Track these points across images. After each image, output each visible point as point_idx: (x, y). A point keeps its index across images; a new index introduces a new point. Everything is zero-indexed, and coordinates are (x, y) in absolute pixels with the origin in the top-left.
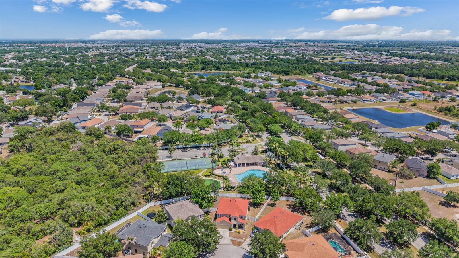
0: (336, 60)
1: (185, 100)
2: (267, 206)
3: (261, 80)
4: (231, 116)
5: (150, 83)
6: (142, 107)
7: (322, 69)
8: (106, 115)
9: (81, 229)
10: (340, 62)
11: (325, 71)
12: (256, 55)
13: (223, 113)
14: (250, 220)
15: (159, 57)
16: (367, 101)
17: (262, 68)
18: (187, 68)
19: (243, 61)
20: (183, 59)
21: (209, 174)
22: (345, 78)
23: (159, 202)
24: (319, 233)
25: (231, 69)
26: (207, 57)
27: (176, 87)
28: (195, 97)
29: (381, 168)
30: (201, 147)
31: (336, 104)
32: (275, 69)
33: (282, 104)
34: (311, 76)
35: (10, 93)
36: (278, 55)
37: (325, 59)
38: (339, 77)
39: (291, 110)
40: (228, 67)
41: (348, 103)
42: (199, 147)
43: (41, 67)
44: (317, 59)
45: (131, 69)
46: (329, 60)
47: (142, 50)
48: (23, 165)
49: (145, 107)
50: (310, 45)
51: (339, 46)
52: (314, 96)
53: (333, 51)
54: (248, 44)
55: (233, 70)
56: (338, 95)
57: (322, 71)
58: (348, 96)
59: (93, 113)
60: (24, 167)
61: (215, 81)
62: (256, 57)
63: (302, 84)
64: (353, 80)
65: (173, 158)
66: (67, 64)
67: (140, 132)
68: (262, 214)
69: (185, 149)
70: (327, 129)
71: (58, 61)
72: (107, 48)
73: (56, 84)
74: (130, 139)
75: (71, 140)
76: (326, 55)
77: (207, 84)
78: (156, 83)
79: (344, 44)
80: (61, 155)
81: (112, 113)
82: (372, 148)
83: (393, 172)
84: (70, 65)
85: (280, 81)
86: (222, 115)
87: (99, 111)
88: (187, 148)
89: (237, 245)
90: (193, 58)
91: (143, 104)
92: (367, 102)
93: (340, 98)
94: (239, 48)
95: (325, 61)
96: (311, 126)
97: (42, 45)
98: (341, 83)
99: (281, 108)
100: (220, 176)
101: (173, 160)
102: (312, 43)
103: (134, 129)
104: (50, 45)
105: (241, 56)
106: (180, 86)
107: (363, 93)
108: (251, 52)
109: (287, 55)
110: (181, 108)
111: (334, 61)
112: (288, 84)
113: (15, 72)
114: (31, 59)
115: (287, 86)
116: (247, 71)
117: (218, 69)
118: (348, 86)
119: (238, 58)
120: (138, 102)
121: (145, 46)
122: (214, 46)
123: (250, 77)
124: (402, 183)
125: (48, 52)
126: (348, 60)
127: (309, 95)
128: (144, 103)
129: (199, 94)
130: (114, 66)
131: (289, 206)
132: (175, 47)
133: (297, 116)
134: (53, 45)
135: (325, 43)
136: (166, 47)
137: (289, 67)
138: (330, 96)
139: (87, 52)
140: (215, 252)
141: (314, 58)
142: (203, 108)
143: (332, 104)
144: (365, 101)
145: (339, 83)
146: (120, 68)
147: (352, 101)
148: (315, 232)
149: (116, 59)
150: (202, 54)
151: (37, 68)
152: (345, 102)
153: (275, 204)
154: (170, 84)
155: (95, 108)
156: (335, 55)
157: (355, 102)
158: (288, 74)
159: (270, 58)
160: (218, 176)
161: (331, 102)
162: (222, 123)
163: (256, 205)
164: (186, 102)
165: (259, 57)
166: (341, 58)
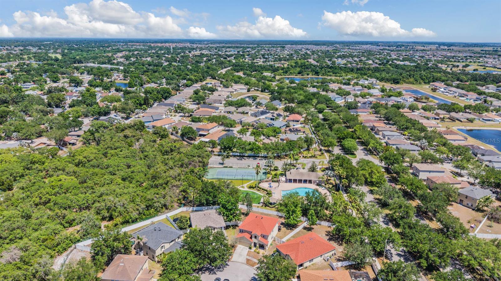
0: (470, 69)
1: (264, 106)
2: (303, 230)
3: (360, 88)
4: (307, 126)
5: (236, 87)
6: (219, 111)
7: (443, 78)
8: (181, 116)
9: (110, 224)
10: (474, 70)
11: (447, 80)
12: (368, 59)
13: (300, 122)
14: (276, 242)
15: (258, 59)
16: (489, 120)
17: (369, 74)
18: (282, 71)
19: (349, 65)
20: (282, 62)
21: (254, 186)
22: (471, 90)
23: (191, 208)
24: (349, 268)
25: (331, 74)
26: (309, 60)
27: (262, 91)
28: (276, 103)
29: (468, 204)
30: (258, 157)
31: (444, 121)
32: (383, 76)
33: (373, 117)
34: (427, 86)
35: (106, 89)
36: (396, 59)
37: (454, 66)
38: (462, 89)
39: (380, 125)
40: (329, 72)
41: (461, 121)
42: (256, 156)
43: (142, 66)
44: (444, 67)
45: (224, 71)
46: (460, 68)
47: (244, 52)
48: (85, 157)
49: (222, 110)
50: (442, 49)
51: (481, 50)
52: (418, 109)
53: (470, 57)
54: (365, 46)
55: (334, 75)
56: (449, 111)
57: (443, 81)
58: (466, 112)
59: (169, 113)
60: (85, 159)
61: (305, 86)
62: (366, 62)
63: (409, 95)
64: (480, 94)
65: (224, 166)
66: (166, 64)
67: (204, 135)
68: (293, 237)
69: (241, 157)
70: (415, 151)
71: (159, 60)
72: (209, 49)
73: (149, 83)
74: (192, 142)
75: (137, 138)
76: (459, 62)
77: (294, 89)
78: (242, 86)
79: (491, 49)
80: (121, 151)
81: (187, 115)
82: (468, 178)
83: (483, 211)
84: (168, 65)
85: (383, 91)
86: (296, 125)
87: (176, 112)
88: (244, 156)
89: (251, 265)
90: (293, 61)
91: (220, 108)
92: (488, 122)
93: (453, 114)
94: (352, 51)
95: (454, 69)
96: (395, 145)
97: (152, 45)
98: (463, 97)
99: (369, 121)
100: (265, 190)
101: (224, 167)
102: (446, 47)
103: (199, 132)
104: (159, 45)
105: (350, 59)
106: (266, 91)
107: (487, 110)
108: (363, 56)
109: (406, 61)
110: (255, 115)
111: (467, 69)
112: (391, 94)
113: (118, 70)
114: (137, 58)
115: (390, 96)
116: (349, 76)
117: (317, 73)
118: (472, 100)
119: (346, 62)
120: (217, 105)
121: (248, 48)
122: (324, 48)
123: (349, 84)
124: (490, 227)
125: (154, 52)
126: (487, 68)
127: (412, 108)
128: (222, 106)
129: (281, 101)
130: (208, 68)
131: (328, 234)
132: (279, 48)
133: (383, 132)
134: (162, 45)
135: (464, 46)
136: (270, 49)
137: (401, 74)
138: (439, 111)
139: (190, 52)
140: (225, 269)
141: (440, 65)
142: (279, 115)
143: (439, 121)
144: (486, 120)
145: (460, 96)
146: (214, 70)
147: (468, 119)
148: (346, 266)
149: (214, 60)
150: (306, 56)
151: (138, 66)
152: (457, 119)
153: (313, 229)
154: (256, 88)
155: (172, 108)
156: (471, 62)
157: (471, 121)
158: (398, 83)
159: (383, 63)
160: (263, 190)
161: (438, 119)
162: (293, 134)
163: (291, 226)
164: (265, 108)
165: (371, 62)
166: (478, 65)
